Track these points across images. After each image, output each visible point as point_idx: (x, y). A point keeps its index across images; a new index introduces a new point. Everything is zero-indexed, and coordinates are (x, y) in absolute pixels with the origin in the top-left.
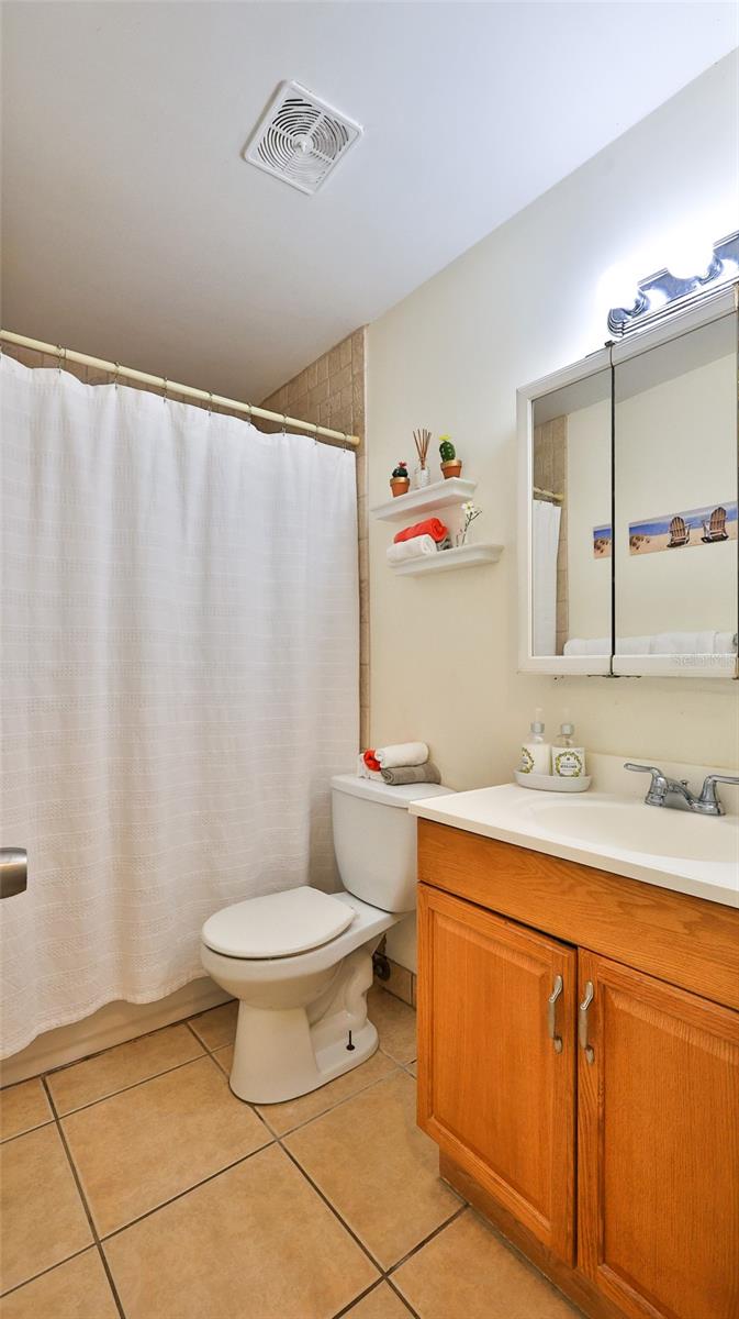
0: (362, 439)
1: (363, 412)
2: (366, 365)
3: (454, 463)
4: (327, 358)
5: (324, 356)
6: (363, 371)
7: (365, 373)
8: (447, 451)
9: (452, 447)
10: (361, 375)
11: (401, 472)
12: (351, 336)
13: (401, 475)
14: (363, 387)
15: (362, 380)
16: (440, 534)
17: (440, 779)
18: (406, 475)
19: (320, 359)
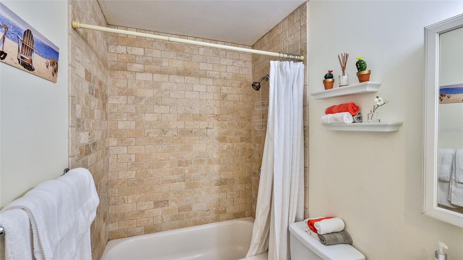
0: (305, 57)
1: (306, 44)
2: (307, 20)
3: (366, 72)
4: (287, 18)
5: (286, 18)
6: (306, 24)
7: (307, 24)
8: (361, 66)
9: (364, 63)
10: (305, 26)
11: (329, 76)
12: (300, 7)
13: (329, 78)
14: (306, 31)
15: (306, 28)
16: (355, 111)
17: (352, 242)
18: (332, 77)
19: (283, 20)
